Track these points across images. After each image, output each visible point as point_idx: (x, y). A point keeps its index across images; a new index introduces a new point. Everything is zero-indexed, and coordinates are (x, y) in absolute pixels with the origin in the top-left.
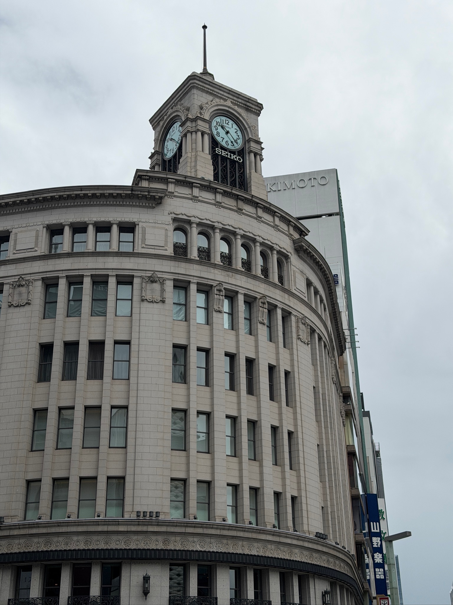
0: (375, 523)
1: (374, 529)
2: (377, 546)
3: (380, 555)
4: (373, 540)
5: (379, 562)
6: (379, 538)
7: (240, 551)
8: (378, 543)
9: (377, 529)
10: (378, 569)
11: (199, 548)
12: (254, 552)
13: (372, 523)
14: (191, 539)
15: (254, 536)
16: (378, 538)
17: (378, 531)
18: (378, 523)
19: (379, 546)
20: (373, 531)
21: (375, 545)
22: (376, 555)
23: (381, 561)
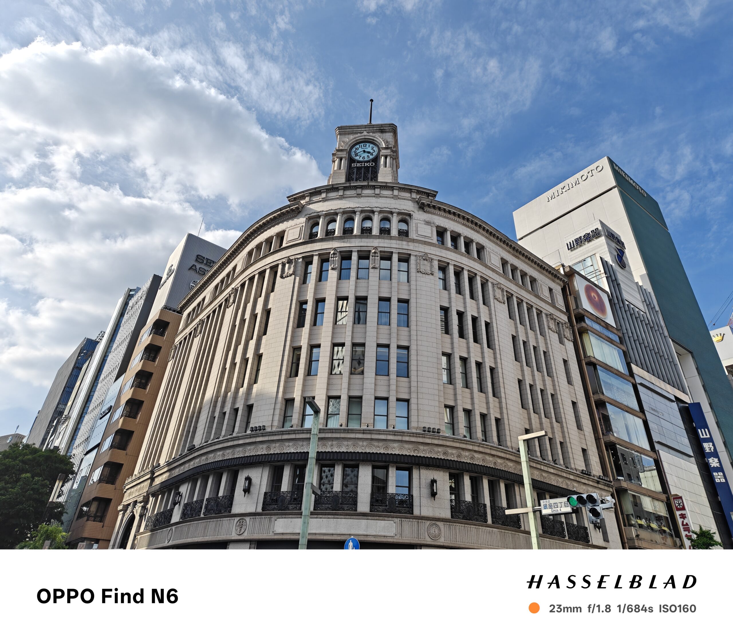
0: (703, 430)
1: (703, 435)
2: (710, 451)
3: (716, 460)
4: (704, 445)
5: (715, 466)
6: (711, 444)
7: (329, 450)
8: (710, 448)
9: (706, 435)
10: (716, 473)
11: (292, 451)
12: (343, 449)
13: (699, 430)
14: (287, 444)
15: (343, 435)
16: (709, 443)
17: (708, 436)
18: (706, 430)
19: (712, 451)
20: (702, 437)
21: (708, 451)
22: (711, 460)
23: (718, 465)
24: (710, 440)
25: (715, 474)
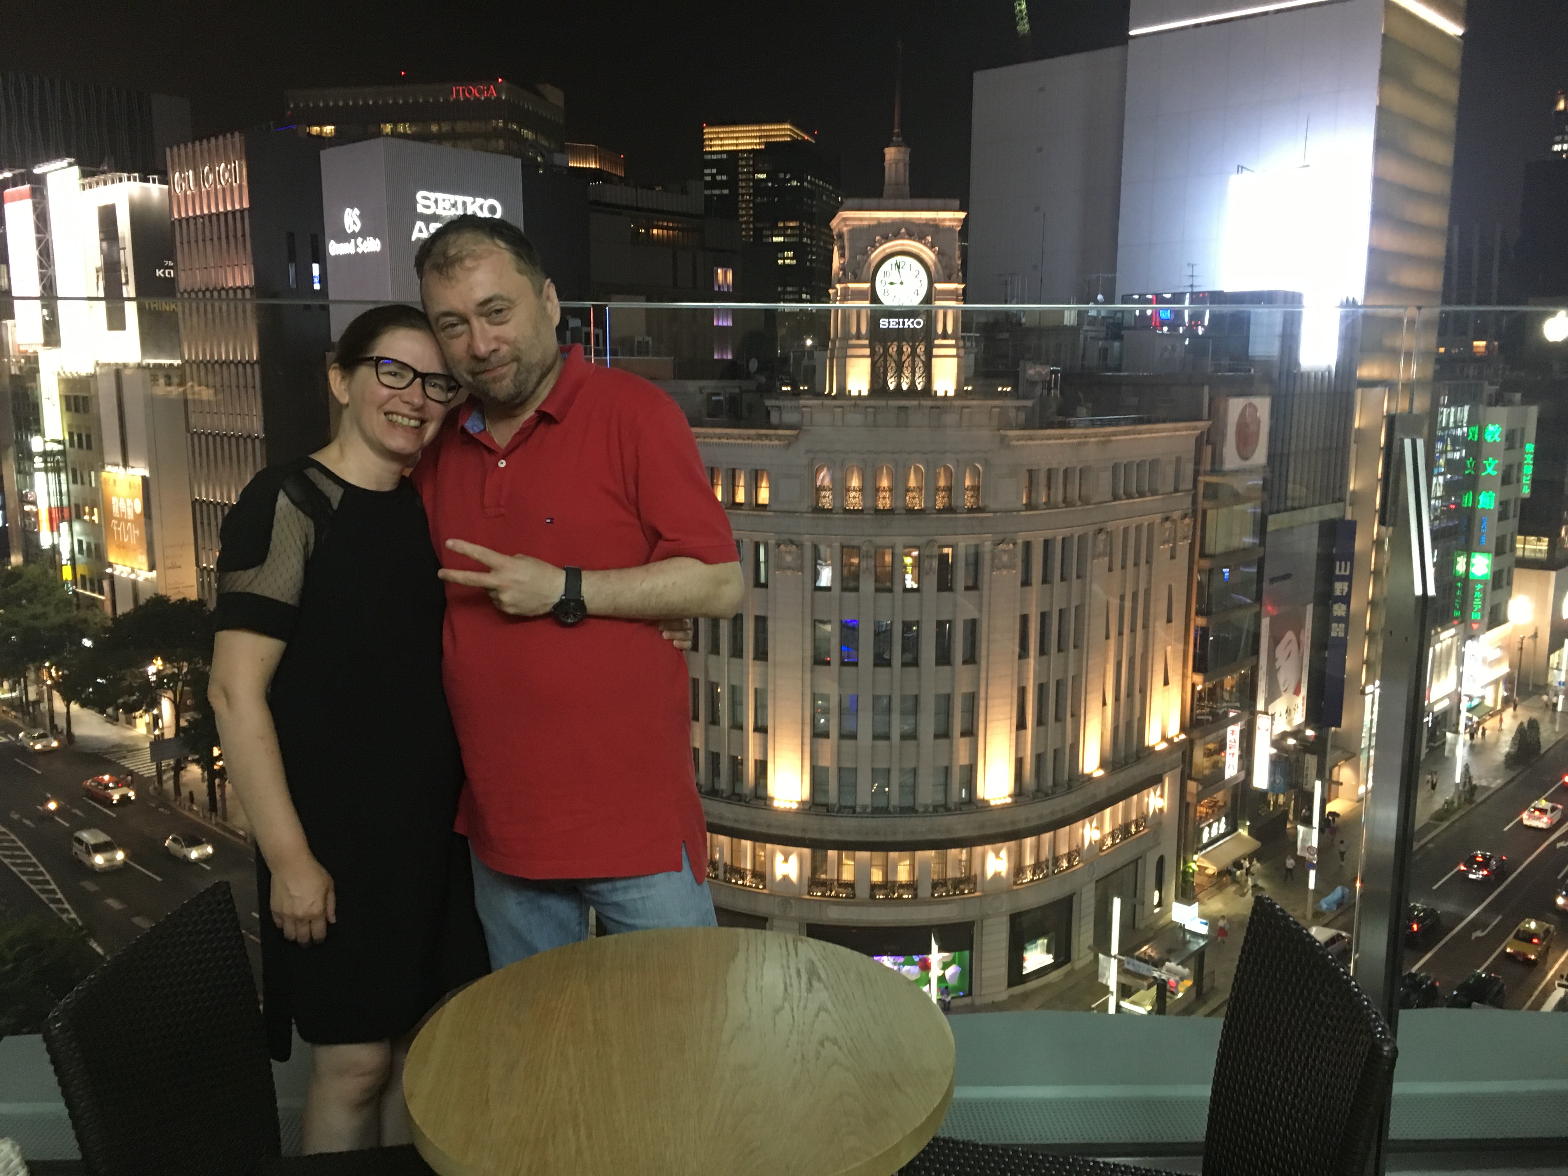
0: (1343, 563)
1: (1340, 570)
2: (1341, 594)
3: (1344, 607)
4: (1336, 585)
5: (1339, 615)
6: (1346, 584)
8: (1343, 589)
9: (1345, 571)
10: (1337, 624)
13: (1338, 563)
16: (1344, 581)
17: (1348, 573)
18: (1349, 563)
19: (1344, 594)
20: (1337, 572)
21: (1338, 593)
22: (1336, 607)
23: (1343, 614)
24: (1349, 579)
25: (1334, 625)
